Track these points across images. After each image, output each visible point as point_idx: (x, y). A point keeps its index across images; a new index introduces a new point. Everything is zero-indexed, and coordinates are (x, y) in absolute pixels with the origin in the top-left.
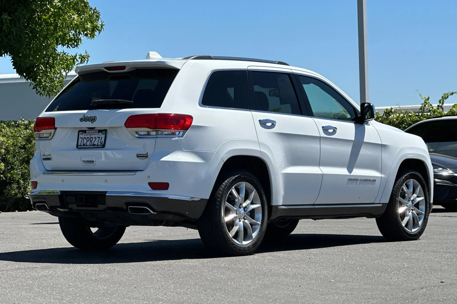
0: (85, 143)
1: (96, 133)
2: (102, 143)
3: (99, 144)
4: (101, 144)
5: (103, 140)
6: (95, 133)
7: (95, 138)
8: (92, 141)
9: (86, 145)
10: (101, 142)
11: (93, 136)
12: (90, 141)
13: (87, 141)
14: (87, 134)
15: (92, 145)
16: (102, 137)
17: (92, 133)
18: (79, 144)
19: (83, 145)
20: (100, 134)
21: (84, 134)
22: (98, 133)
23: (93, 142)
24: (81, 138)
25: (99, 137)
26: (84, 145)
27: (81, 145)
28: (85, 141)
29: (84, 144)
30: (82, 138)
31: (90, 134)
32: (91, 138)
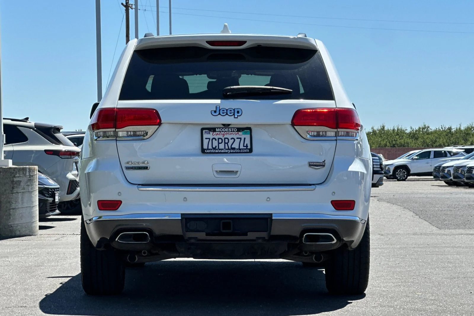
0: (216, 147)
1: (234, 131)
2: (247, 146)
3: (242, 147)
4: (245, 148)
5: (248, 142)
6: (232, 133)
7: (233, 140)
8: (227, 143)
9: (217, 148)
10: (245, 145)
11: (229, 137)
12: (225, 143)
13: (219, 143)
14: (216, 133)
15: (229, 149)
16: (245, 139)
17: (226, 131)
18: (205, 147)
19: (211, 148)
20: (240, 133)
21: (211, 133)
22: (236, 133)
23: (230, 144)
24: (206, 139)
25: (241, 139)
26: (214, 149)
27: (208, 149)
28: (215, 143)
29: (214, 147)
30: (209, 139)
31: (223, 133)
32: (225, 139)
